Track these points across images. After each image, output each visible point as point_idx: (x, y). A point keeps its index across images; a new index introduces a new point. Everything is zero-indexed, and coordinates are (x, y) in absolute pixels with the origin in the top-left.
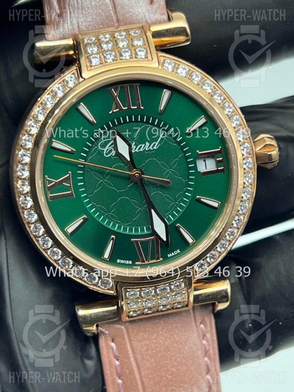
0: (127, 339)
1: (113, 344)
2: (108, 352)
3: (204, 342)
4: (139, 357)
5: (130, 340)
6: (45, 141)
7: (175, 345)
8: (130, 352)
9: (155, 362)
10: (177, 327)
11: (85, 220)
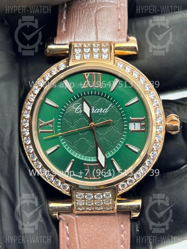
0: (75, 225)
1: (67, 227)
2: (63, 231)
3: (122, 236)
4: (81, 237)
5: (77, 227)
6: (41, 98)
7: (103, 234)
8: (76, 233)
9: (90, 242)
10: (107, 224)
11: (58, 148)
